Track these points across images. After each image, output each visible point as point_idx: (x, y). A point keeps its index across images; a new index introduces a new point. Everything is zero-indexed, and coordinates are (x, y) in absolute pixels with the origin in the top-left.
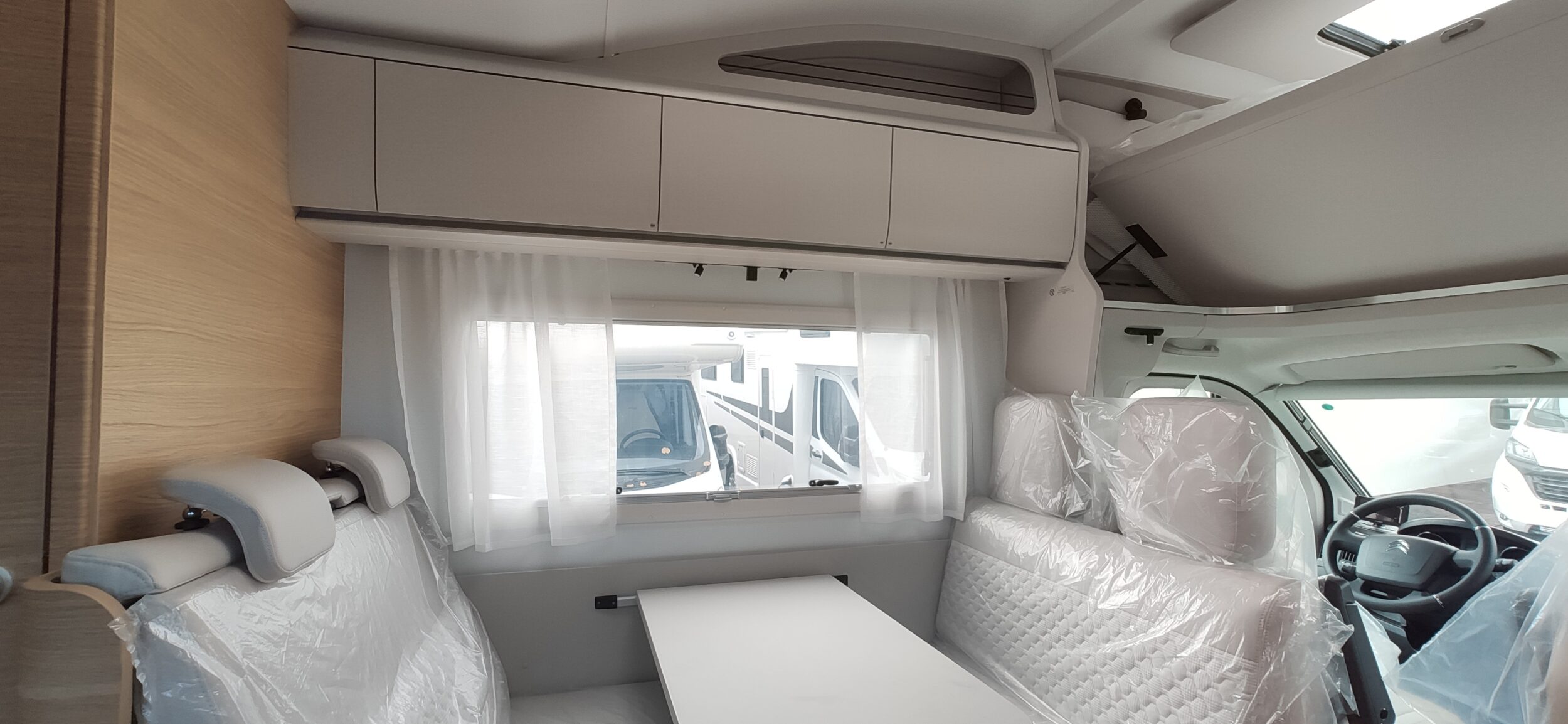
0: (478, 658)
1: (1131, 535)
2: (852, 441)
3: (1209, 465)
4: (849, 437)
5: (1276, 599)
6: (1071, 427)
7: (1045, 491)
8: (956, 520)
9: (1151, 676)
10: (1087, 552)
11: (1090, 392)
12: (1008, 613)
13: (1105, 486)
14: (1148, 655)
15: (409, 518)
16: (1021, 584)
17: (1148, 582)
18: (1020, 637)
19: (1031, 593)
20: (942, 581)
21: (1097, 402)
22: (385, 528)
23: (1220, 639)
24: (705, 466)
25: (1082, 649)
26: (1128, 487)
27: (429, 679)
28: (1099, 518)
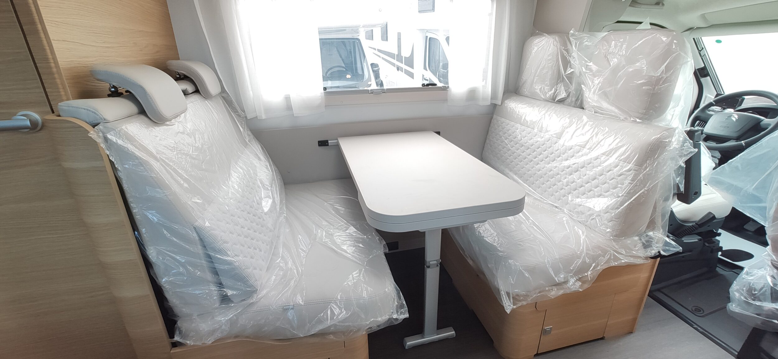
0: (266, 165)
1: (589, 109)
2: (444, 72)
3: (643, 66)
4: (443, 69)
5: (660, 137)
6: (566, 51)
7: (546, 88)
8: (497, 105)
9: (586, 175)
10: (564, 118)
11: (582, 30)
12: (518, 149)
13: (579, 84)
14: (586, 165)
15: (223, 101)
16: (527, 135)
17: (593, 131)
18: (523, 160)
19: (531, 139)
20: (487, 135)
21: (585, 35)
22: (212, 106)
23: (624, 157)
24: (369, 84)
25: (554, 164)
26: (593, 82)
27: (245, 173)
28: (573, 102)
